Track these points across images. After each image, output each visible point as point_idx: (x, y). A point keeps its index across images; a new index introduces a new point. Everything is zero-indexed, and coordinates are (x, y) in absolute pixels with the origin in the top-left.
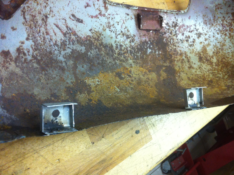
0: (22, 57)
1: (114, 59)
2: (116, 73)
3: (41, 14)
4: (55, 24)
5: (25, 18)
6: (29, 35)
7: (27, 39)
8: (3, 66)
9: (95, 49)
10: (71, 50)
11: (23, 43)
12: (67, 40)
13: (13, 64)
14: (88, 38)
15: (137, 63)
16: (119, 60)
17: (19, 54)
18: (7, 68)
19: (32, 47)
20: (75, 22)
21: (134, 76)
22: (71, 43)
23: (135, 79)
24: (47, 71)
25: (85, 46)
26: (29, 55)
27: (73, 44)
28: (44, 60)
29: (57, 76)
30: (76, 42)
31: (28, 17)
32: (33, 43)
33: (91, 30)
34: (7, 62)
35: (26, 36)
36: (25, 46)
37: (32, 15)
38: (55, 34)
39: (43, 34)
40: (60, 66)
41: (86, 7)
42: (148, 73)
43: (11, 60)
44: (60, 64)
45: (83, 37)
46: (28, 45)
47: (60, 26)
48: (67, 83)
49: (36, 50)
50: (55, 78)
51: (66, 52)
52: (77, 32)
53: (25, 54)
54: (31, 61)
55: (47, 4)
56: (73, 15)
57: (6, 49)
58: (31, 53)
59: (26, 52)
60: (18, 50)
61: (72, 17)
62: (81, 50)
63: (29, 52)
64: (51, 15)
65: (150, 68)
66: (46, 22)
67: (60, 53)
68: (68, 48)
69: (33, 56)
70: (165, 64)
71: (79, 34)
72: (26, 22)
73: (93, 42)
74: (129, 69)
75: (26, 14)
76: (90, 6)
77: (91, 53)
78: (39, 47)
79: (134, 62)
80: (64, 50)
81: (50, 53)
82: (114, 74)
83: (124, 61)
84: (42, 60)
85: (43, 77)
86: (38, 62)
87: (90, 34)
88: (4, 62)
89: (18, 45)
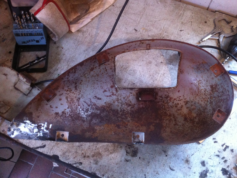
0: (64, 115)
1: (118, 118)
2: (117, 125)
3: (76, 97)
4: (84, 101)
5: (67, 100)
6: (69, 107)
7: (68, 108)
8: (55, 118)
9: (106, 112)
10: (91, 113)
11: (65, 110)
12: (90, 108)
13: (59, 117)
14: (103, 107)
15: (134, 120)
16: (121, 118)
17: (63, 114)
18: (56, 119)
19: (70, 111)
20: (96, 100)
21: (129, 127)
22: (92, 109)
23: (129, 129)
24: (75, 121)
25: (100, 111)
26: (68, 114)
27: (93, 110)
28: (75, 117)
29: (79, 124)
30: (95, 109)
31: (69, 99)
32: (71, 110)
33: (105, 103)
34: (57, 116)
35: (67, 107)
36: (66, 111)
37: (72, 99)
38: (83, 106)
39: (77, 106)
40: (83, 120)
41: (104, 92)
42: (140, 126)
43: (59, 116)
44: (83, 119)
45: (100, 106)
46: (68, 110)
47: (86, 102)
48: (84, 127)
49: (71, 112)
50: (78, 124)
51: (87, 113)
52: (96, 104)
53: (65, 114)
54: (68, 117)
55: (80, 93)
56: (96, 97)
57: (57, 112)
58: (69, 114)
59: (66, 113)
60: (63, 112)
61: (94, 97)
62: (97, 113)
63: (68, 113)
64: (82, 98)
65: (143, 123)
66: (79, 101)
67: (84, 114)
68: (90, 111)
69: (69, 115)
70: (155, 122)
71: (98, 105)
72: (68, 101)
73: (106, 108)
74: (127, 123)
75: (68, 98)
76: (106, 91)
77: (103, 114)
78: (73, 111)
79: (131, 119)
80: (87, 112)
81: (79, 114)
82: (115, 125)
83: (124, 119)
84: (74, 116)
85: (72, 123)
86: (72, 117)
87: (104, 104)
88: (56, 116)
89: (63, 110)
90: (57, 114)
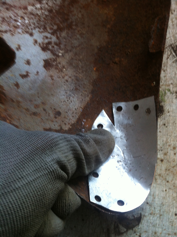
5: (6, 32)
6: (27, 32)
7: (31, 35)
11: (36, 42)
13: (59, 60)
17: (49, 50)
18: (64, 67)
26: (51, 38)
29: (80, 12)
31: (4, 28)
32: (37, 29)
34: (57, 65)
36: (40, 40)
37: (2, 21)
39: (26, 13)
40: (69, 4)
46: (38, 36)
49: (45, 28)
53: (50, 43)
54: (58, 38)
57: (42, 63)
58: (49, 35)
66: (11, 6)
69: (53, 34)
72: (10, 31)
89: (38, 48)
90: (47, 64)
